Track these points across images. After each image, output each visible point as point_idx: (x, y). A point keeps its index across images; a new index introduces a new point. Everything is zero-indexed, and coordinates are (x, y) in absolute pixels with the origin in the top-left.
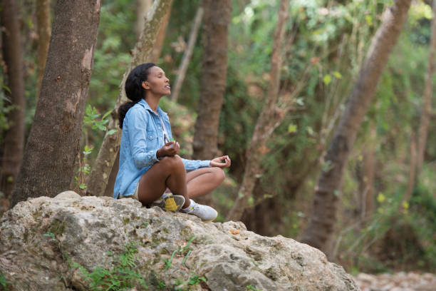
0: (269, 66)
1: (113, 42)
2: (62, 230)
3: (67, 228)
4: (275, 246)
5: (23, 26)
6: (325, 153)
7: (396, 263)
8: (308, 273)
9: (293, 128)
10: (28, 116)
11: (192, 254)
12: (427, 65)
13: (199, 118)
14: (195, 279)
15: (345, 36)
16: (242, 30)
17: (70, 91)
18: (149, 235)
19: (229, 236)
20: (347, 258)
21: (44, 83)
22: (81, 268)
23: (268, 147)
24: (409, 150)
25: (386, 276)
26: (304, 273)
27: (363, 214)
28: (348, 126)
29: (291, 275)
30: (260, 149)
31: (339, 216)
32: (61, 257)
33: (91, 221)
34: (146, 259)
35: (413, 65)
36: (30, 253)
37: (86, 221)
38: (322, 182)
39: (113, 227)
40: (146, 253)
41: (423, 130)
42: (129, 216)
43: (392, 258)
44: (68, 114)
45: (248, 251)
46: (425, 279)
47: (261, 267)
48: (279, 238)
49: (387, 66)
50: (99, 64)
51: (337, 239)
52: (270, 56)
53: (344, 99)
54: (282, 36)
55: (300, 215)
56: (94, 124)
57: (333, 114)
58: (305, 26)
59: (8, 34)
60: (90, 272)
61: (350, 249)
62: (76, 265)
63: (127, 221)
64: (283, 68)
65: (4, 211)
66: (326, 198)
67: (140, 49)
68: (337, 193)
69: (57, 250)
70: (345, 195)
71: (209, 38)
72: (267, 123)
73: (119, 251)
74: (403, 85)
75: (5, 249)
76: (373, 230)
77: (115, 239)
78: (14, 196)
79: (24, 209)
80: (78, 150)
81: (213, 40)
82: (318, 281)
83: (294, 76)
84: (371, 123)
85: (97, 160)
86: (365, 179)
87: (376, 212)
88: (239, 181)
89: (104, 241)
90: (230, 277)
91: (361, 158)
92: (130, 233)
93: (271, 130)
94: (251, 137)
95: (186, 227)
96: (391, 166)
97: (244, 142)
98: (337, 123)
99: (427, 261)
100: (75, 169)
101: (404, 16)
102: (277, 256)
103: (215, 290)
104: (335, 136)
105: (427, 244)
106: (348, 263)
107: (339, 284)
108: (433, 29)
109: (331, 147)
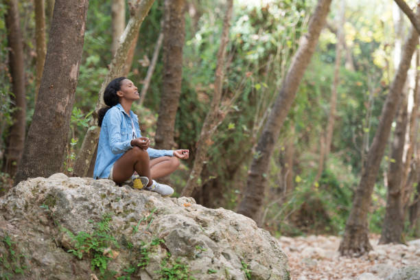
0: (214, 79)
1: (94, 59)
2: (54, 203)
3: (58, 202)
4: (218, 216)
5: (25, 46)
6: (256, 145)
7: (308, 228)
8: (242, 236)
9: (232, 126)
10: (28, 116)
11: (154, 222)
12: (333, 79)
13: (159, 118)
14: (156, 241)
15: (272, 56)
16: (193, 51)
17: (61, 96)
18: (121, 207)
19: (183, 208)
20: (272, 225)
21: (41, 90)
22: (68, 232)
23: (213, 140)
25: (301, 238)
26: (240, 236)
27: (285, 191)
28: (274, 124)
29: (229, 238)
30: (207, 142)
31: (266, 193)
32: (53, 224)
33: (76, 196)
34: (118, 225)
35: (323, 79)
36: (29, 221)
37: (73, 196)
38: (253, 167)
39: (93, 201)
40: (119, 221)
41: (330, 128)
42: (106, 193)
43: (306, 225)
44: (59, 114)
45: (197, 220)
46: (331, 240)
47: (207, 232)
48: (221, 210)
49: (304, 79)
50: (83, 76)
51: (264, 211)
52: (214, 70)
53: (271, 104)
54: (224, 55)
55: (237, 192)
56: (79, 122)
57: (262, 116)
58: (241, 48)
59: (13, 53)
60: (76, 235)
61: (275, 218)
62: (64, 229)
63: (104, 196)
64: (224, 80)
65: (9, 188)
66: (256, 179)
67: (115, 65)
68: (265, 175)
69: (50, 218)
70: (271, 177)
72: (212, 122)
73: (97, 220)
74: (315, 94)
75: (10, 217)
76: (292, 204)
77: (95, 210)
78: (17, 176)
79: (24, 186)
80: (68, 141)
81: (171, 58)
82: (250, 243)
83: (232, 86)
84: (291, 122)
85: (82, 149)
86: (286, 165)
87: (294, 190)
89: (87, 211)
90: (184, 239)
91: (283, 149)
92: (106, 206)
93: (216, 127)
94: (200, 132)
95: (150, 201)
96: (306, 155)
97: (194, 136)
98: (265, 122)
99: (332, 227)
100: (65, 155)
101: (316, 41)
102: (219, 224)
103: (171, 250)
104: (264, 133)
105: (332, 214)
106: (273, 229)
107: (266, 244)
108: (337, 51)
109: (260, 141)
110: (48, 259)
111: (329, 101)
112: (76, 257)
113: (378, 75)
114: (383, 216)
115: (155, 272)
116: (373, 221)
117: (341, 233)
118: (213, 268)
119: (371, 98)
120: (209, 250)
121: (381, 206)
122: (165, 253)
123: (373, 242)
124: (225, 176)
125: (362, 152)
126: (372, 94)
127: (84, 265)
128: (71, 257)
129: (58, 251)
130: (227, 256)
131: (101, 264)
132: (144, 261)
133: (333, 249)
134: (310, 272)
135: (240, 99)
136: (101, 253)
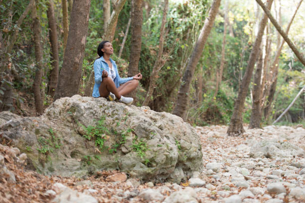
0: (159, 42)
1: (95, 33)
2: (75, 110)
3: (76, 110)
4: (162, 116)
5: (58, 28)
6: (182, 78)
7: (211, 122)
8: (176, 127)
9: (169, 68)
10: (60, 64)
11: (128, 120)
12: (223, 41)
13: (130, 64)
14: (130, 130)
15: (190, 29)
16: (147, 28)
17: (77, 53)
18: (110, 112)
19: (143, 112)
20: (192, 120)
21: (66, 50)
22: (83, 126)
23: (159, 75)
24: (216, 75)
25: (207, 127)
26: (174, 127)
27: (198, 102)
28: (191, 66)
29: (169, 128)
30: (155, 76)
31: (188, 103)
32: (75, 122)
33: (86, 107)
34: (109, 122)
35: (217, 41)
36: (62, 120)
37: (84, 107)
38: (181, 89)
39: (95, 109)
40: (109, 120)
42: (102, 105)
43: (209, 120)
44: (76, 63)
45: (151, 118)
46: (223, 127)
47: (157, 125)
48: (164, 113)
49: (207, 42)
50: (89, 42)
51: (187, 113)
52: (159, 38)
53: (189, 56)
54: (164, 30)
55: (172, 103)
56: (87, 67)
57: (185, 62)
58: (173, 25)
59: (52, 31)
60: (87, 127)
61: (193, 117)
62: (80, 125)
63: (101, 106)
64: (164, 43)
65: (51, 103)
66: (183, 96)
67: (105, 36)
68: (187, 94)
69: (73, 119)
70: (190, 94)
71: (134, 31)
72: (158, 66)
73: (98, 119)
74: (213, 49)
75: (52, 118)
76: (202, 109)
77: (96, 114)
78: (55, 97)
79: (59, 102)
80: (80, 78)
82: (180, 130)
83: (169, 46)
84: (201, 65)
86: (199, 88)
87: (203, 101)
88: (147, 90)
89: (92, 115)
90: (144, 129)
91: (197, 79)
92: (102, 112)
93: (160, 68)
94: (152, 71)
95: (126, 109)
96: (209, 82)
97: (149, 73)
98: (186, 65)
99: (223, 120)
100: (79, 85)
101: (213, 21)
102: (163, 120)
103: (137, 134)
104: (186, 71)
105: (223, 113)
106: (192, 122)
107: (188, 131)
108: (225, 26)
109: (184, 75)
110: (72, 140)
111: (221, 53)
112: (87, 139)
113: (247, 39)
114: (250, 114)
115: (129, 146)
116: (245, 117)
117: (228, 123)
118: (160, 144)
119: (243, 51)
120: (158, 134)
121: (249, 109)
122: (135, 136)
123: (245, 128)
124: (166, 94)
125: (239, 80)
126: (244, 49)
127: (91, 143)
128: (85, 139)
129: (78, 136)
130: (168, 137)
131: (100, 143)
132: (123, 141)
133: (224, 132)
134: (212, 145)
135: (173, 54)
136: (100, 137)
